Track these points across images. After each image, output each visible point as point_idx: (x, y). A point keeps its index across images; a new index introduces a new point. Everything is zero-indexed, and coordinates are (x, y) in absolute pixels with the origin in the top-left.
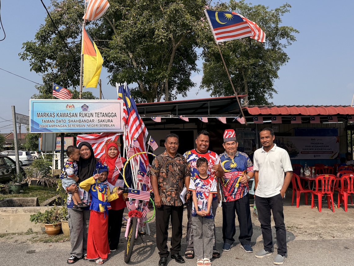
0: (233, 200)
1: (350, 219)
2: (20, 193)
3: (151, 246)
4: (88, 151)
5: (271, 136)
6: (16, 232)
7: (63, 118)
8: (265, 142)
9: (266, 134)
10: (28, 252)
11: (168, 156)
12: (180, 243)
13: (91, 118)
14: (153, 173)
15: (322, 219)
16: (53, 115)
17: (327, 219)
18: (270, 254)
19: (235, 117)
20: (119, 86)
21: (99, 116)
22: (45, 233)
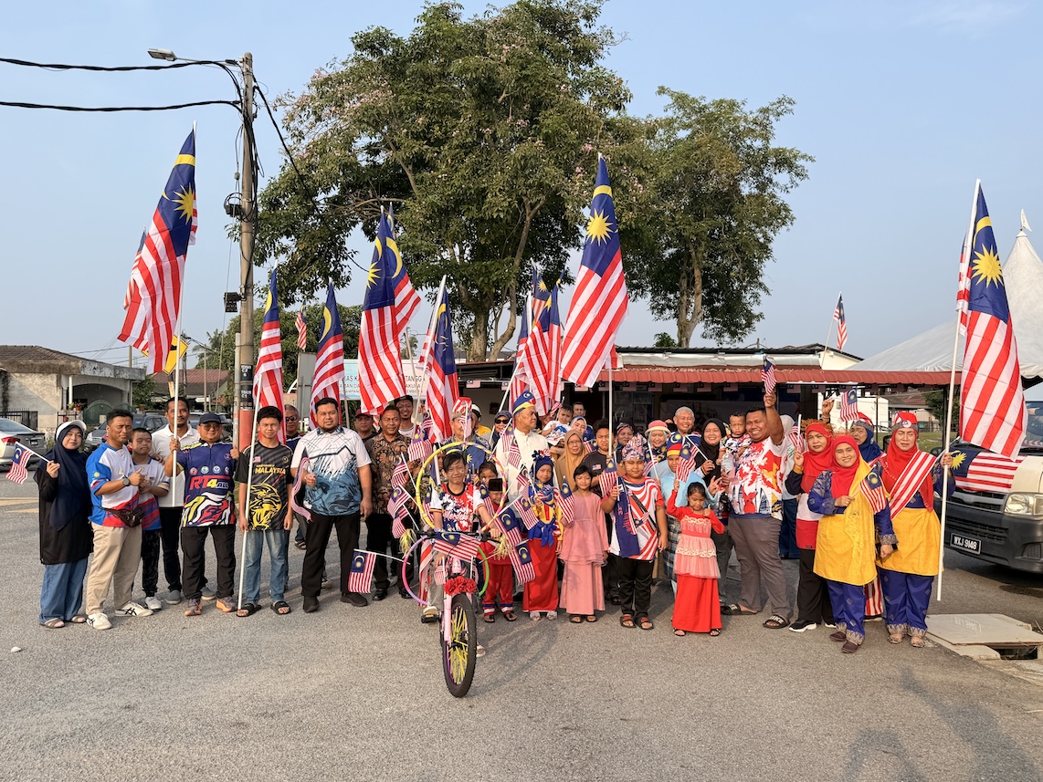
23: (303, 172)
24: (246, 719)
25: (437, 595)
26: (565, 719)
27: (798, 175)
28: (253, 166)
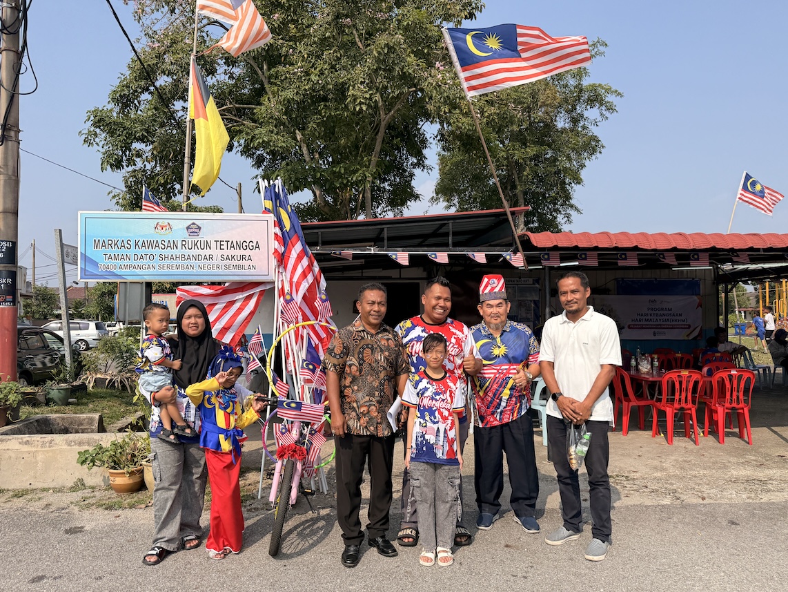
0: (496, 423)
1: (733, 459)
2: (68, 404)
3: (327, 518)
4: (200, 321)
5: (582, 289)
6: (49, 486)
7: (150, 251)
8: (570, 301)
9: (572, 284)
10: (67, 532)
11: (363, 331)
12: (388, 511)
13: (207, 252)
14: (329, 366)
15: (675, 460)
16: (126, 245)
17: (685, 459)
18: (575, 537)
19: (504, 254)
20: (266, 187)
21: (222, 247)
22: (110, 487)
27: (607, 109)
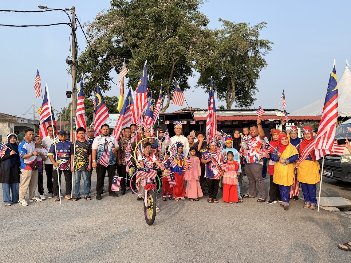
23: (94, 49)
24: (75, 234)
25: (142, 191)
26: (187, 232)
27: (268, 49)
28: (76, 46)
